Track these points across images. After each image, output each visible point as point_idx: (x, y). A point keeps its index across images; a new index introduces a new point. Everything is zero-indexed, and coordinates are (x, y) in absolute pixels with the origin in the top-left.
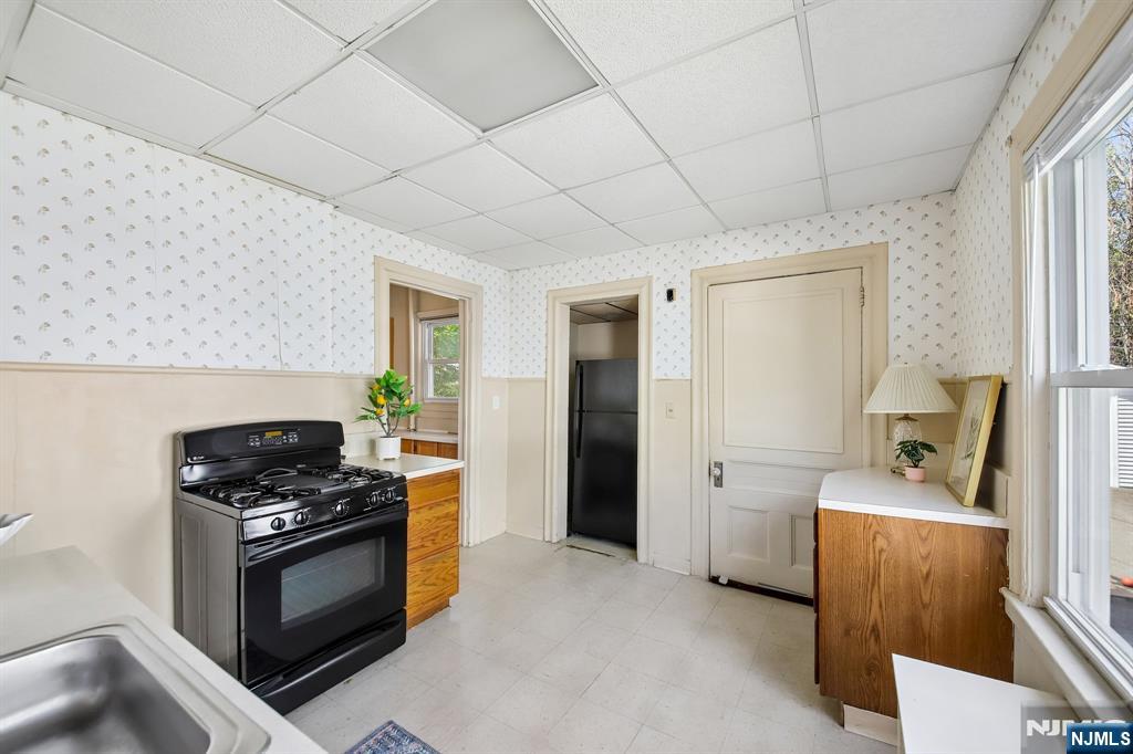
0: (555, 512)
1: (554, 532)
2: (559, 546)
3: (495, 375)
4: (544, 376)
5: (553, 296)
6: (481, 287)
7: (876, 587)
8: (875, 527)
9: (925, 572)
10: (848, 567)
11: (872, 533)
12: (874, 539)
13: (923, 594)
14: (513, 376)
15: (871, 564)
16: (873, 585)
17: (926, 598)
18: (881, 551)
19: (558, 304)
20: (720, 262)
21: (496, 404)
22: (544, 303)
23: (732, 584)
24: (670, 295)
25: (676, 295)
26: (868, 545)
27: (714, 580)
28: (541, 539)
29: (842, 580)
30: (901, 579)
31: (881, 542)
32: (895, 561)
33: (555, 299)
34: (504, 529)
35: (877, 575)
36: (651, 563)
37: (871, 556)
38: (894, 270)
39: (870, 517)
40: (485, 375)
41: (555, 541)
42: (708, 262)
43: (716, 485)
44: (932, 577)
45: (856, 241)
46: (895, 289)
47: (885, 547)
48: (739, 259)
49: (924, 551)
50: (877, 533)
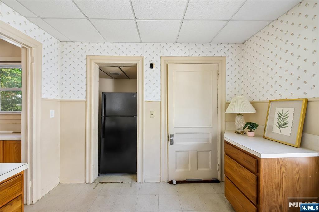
0: (92, 167)
1: (92, 177)
2: (95, 184)
3: (52, 98)
4: (85, 99)
5: (90, 59)
6: (41, 44)
7: (281, 189)
8: (281, 163)
9: (297, 178)
10: (271, 183)
11: (280, 165)
12: (281, 168)
13: (297, 188)
14: (64, 99)
15: (280, 179)
16: (280, 188)
17: (298, 189)
18: (283, 172)
19: (93, 64)
20: (172, 55)
21: (52, 113)
22: (84, 62)
23: (178, 182)
24: (152, 66)
25: (154, 66)
26: (278, 171)
27: (171, 182)
28: (83, 183)
29: (269, 189)
30: (290, 183)
31: (283, 169)
32: (288, 176)
33: (91, 60)
34: (58, 181)
35: (282, 183)
36: (143, 181)
37: (280, 176)
38: (228, 66)
39: (279, 159)
40: (43, 97)
41: (92, 182)
42: (167, 54)
43: (171, 144)
44: (300, 180)
45: (217, 55)
46: (228, 73)
47: (284, 171)
48: (179, 55)
49: (297, 170)
50: (282, 165)
